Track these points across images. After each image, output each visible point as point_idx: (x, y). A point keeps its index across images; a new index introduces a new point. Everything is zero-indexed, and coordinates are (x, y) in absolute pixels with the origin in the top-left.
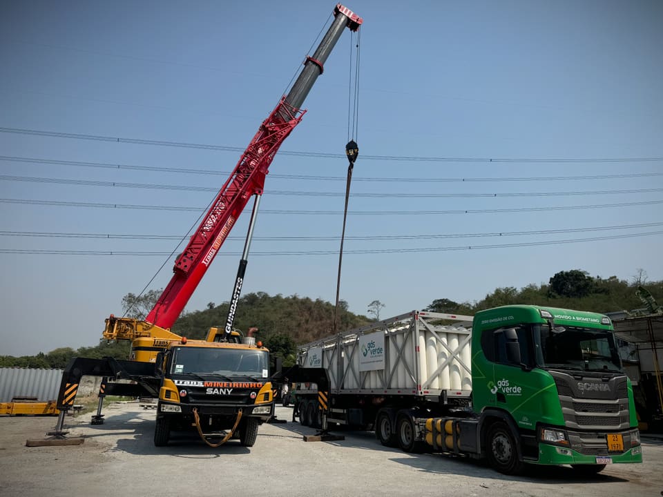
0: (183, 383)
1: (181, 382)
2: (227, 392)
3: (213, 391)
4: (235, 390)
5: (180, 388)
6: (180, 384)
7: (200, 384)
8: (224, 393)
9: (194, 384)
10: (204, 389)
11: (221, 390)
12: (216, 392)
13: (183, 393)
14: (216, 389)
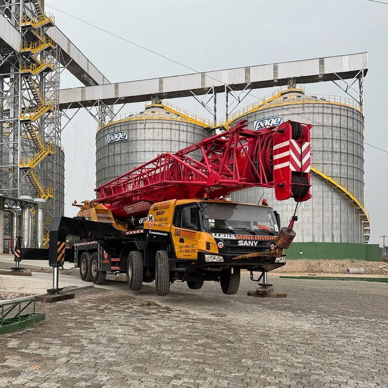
0: (219, 235)
1: (217, 235)
2: (254, 244)
3: (244, 243)
4: (260, 242)
5: (217, 240)
6: (217, 237)
7: (233, 237)
8: (252, 245)
9: (227, 236)
10: (236, 241)
11: (249, 242)
12: (246, 243)
13: (221, 245)
14: (246, 242)
